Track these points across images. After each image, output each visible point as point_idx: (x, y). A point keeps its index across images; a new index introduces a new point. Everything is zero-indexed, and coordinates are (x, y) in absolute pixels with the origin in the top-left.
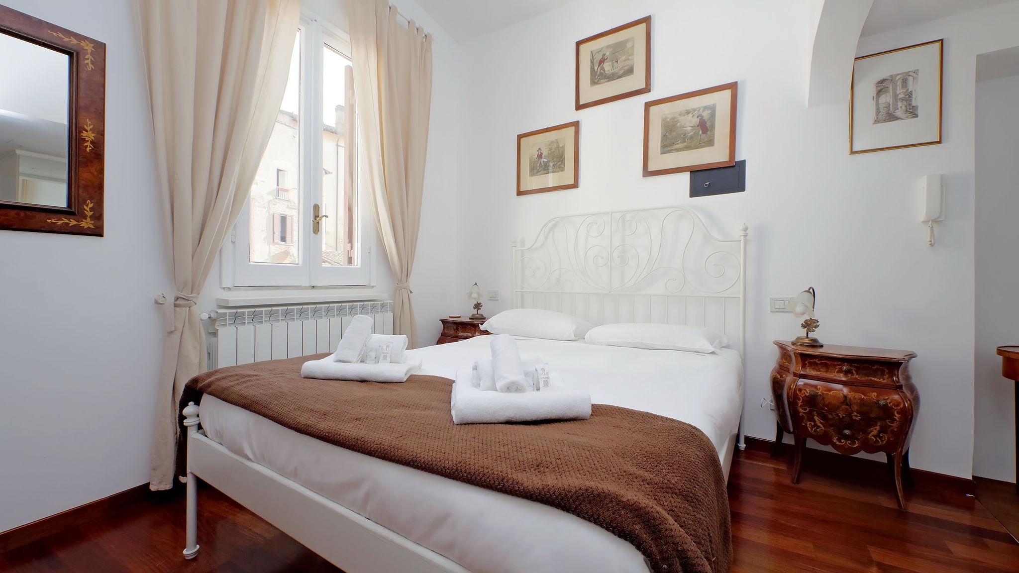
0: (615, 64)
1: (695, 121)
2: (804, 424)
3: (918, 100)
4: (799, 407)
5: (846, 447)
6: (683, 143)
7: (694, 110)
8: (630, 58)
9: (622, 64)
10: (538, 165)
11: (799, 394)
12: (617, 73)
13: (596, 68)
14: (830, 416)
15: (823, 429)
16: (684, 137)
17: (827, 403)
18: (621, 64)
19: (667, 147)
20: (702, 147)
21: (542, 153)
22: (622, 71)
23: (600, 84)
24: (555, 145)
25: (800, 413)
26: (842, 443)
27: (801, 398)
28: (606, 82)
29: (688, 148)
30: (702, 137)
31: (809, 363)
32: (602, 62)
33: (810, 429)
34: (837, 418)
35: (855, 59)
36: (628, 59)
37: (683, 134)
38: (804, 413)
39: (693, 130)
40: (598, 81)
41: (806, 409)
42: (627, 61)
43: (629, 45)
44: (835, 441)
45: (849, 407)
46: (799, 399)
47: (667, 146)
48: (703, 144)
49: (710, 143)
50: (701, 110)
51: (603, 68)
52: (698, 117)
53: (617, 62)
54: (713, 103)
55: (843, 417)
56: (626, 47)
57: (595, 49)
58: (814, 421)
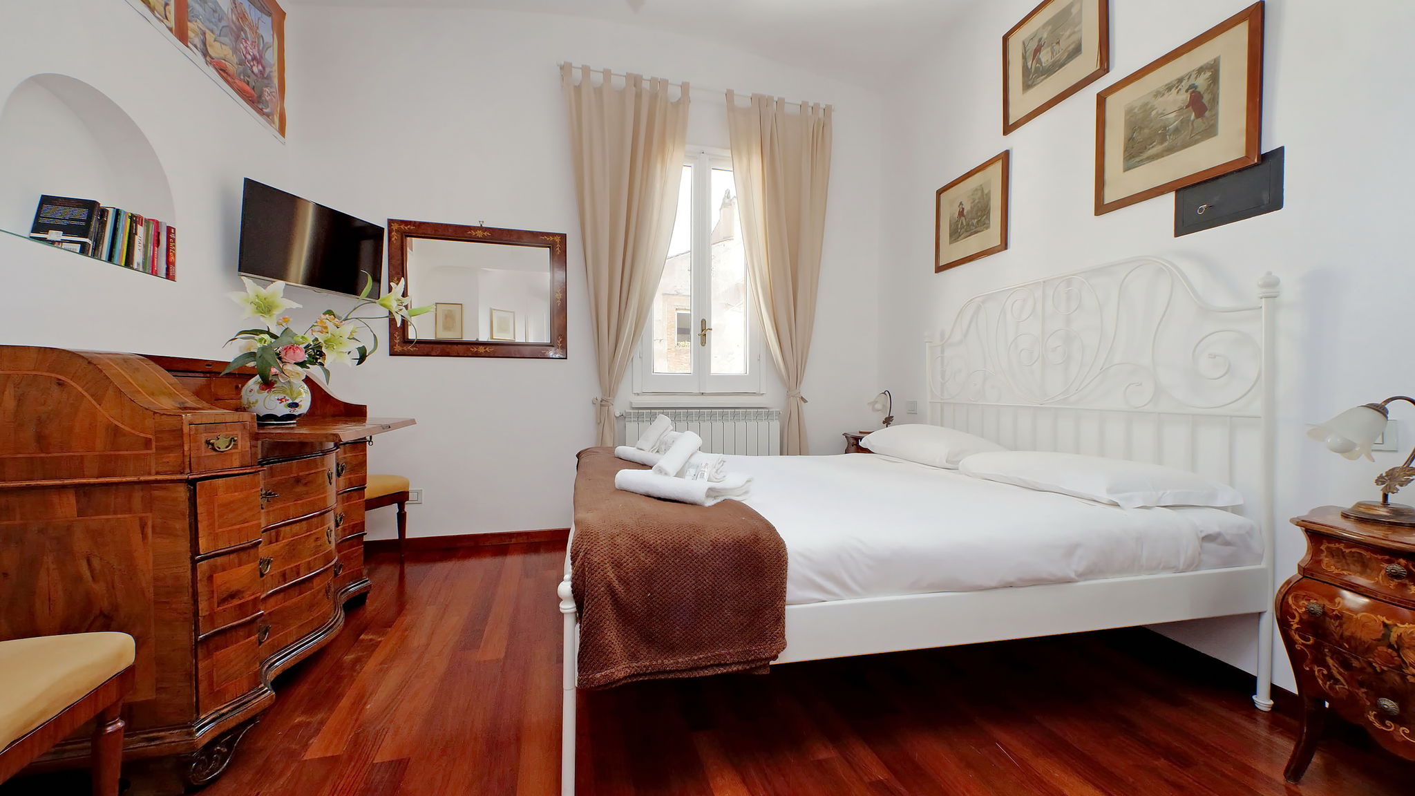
0: (1056, 47)
1: (1183, 99)
2: (1308, 669)
4: (1293, 632)
5: (1399, 739)
6: (1162, 143)
7: (1180, 80)
8: (1076, 30)
9: (1066, 44)
10: (959, 226)
11: (1294, 607)
12: (1059, 60)
13: (1029, 64)
14: (1355, 664)
15: (1346, 687)
16: (1163, 134)
17: (1347, 633)
18: (1063, 44)
19: (1133, 157)
20: (1196, 142)
21: (963, 209)
22: (1066, 54)
23: (1035, 85)
24: (979, 193)
25: (1296, 643)
26: (1387, 727)
27: (1297, 615)
28: (1043, 80)
29: (1171, 150)
30: (1195, 125)
31: (1328, 548)
32: (1037, 51)
33: (1321, 682)
34: (1369, 670)
36: (1074, 33)
37: (1161, 127)
38: (1303, 644)
39: (1180, 116)
40: (1033, 82)
41: (1309, 640)
42: (1072, 36)
43: (1074, 11)
44: (1371, 718)
45: (1394, 654)
46: (1294, 617)
47: (1135, 153)
49: (1211, 131)
50: (1193, 76)
51: (1039, 61)
52: (1187, 91)
53: (1058, 43)
54: (1213, 58)
55: (1382, 670)
56: (1071, 14)
57: (1026, 37)
58: (1328, 668)
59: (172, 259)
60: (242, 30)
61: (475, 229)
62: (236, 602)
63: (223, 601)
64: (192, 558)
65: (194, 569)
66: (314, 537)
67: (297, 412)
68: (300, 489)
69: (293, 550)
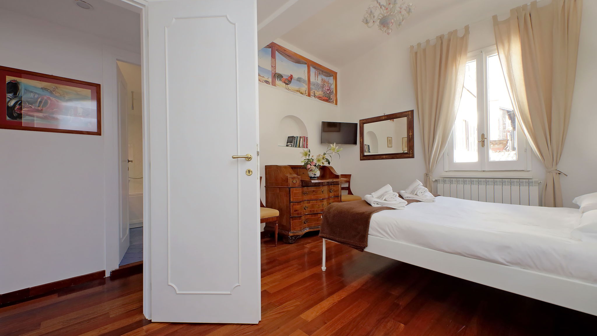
59: (307, 144)
60: (324, 85)
61: (382, 116)
62: (297, 212)
63: (295, 211)
64: (290, 202)
65: (290, 204)
66: (318, 205)
67: (316, 176)
68: (314, 193)
69: (313, 206)
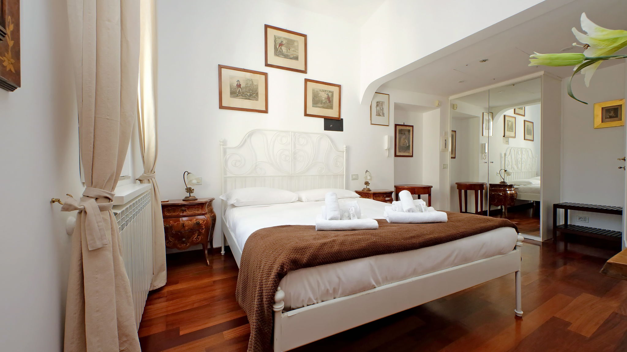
0: (288, 50)
1: (326, 96)
3: (386, 111)
6: (321, 104)
10: (237, 92)
12: (289, 55)
13: (277, 47)
16: (322, 102)
18: (291, 51)
19: (315, 104)
21: (240, 84)
22: (292, 56)
23: (279, 57)
24: (251, 82)
28: (283, 57)
29: (323, 107)
30: (328, 104)
32: (281, 45)
35: (376, 92)
37: (321, 100)
39: (325, 100)
42: (295, 52)
48: (329, 108)
51: (281, 49)
52: (327, 95)
53: (289, 49)
54: (332, 90)
56: (294, 44)
57: (276, 35)
